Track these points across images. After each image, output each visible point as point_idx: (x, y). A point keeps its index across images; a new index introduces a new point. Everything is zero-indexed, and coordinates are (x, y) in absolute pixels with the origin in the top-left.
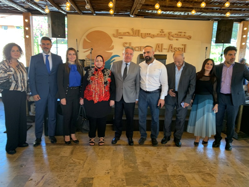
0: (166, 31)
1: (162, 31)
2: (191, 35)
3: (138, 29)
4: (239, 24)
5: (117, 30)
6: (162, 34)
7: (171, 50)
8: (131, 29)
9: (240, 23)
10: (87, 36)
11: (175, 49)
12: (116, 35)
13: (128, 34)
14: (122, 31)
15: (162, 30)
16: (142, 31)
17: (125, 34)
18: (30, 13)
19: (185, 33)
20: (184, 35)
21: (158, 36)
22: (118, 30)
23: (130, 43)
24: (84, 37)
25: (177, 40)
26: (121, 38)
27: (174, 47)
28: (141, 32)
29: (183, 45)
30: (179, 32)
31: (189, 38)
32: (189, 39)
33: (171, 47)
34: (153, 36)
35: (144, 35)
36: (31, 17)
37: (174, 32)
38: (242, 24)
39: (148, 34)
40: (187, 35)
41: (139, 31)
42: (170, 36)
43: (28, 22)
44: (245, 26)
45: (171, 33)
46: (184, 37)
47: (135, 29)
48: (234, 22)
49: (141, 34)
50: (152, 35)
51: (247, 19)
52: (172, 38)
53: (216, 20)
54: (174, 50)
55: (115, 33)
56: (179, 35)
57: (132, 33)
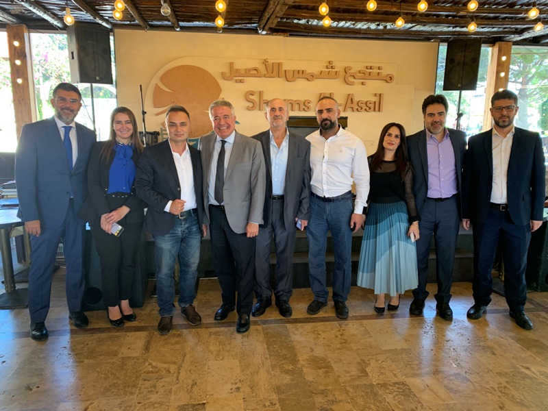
0: (339, 66)
1: (330, 65)
2: (394, 73)
3: (278, 61)
4: (490, 49)
5: (231, 64)
6: (329, 71)
7: (352, 106)
8: (263, 61)
9: (493, 46)
10: (164, 78)
11: (359, 104)
12: (228, 75)
13: (255, 72)
14: (241, 65)
15: (330, 62)
16: (287, 66)
17: (249, 73)
18: (24, 27)
19: (379, 68)
20: (378, 73)
21: (321, 75)
22: (233, 63)
23: (261, 93)
24: (156, 80)
25: (362, 84)
26: (241, 81)
27: (356, 99)
28: (284, 68)
29: (375, 95)
30: (367, 67)
31: (388, 79)
32: (387, 82)
33: (350, 100)
34: (311, 77)
35: (291, 75)
36: (26, 35)
37: (356, 67)
38: (496, 49)
39: (301, 72)
40: (384, 72)
41: (279, 65)
42: (347, 76)
43: (20, 47)
44: (503, 52)
45: (350, 68)
46: (379, 77)
47: (271, 61)
48: (483, 45)
49: (284, 73)
50: (309, 74)
51: (508, 38)
52: (352, 80)
53: (443, 40)
54: (357, 107)
55: (226, 70)
56: (367, 74)
57: (263, 71)
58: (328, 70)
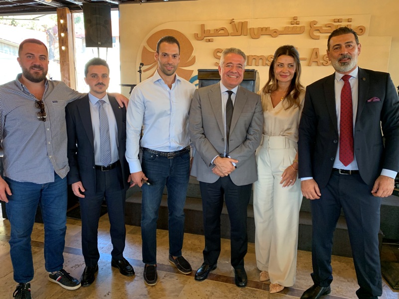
0: (304, 21)
1: (295, 21)
3: (243, 21)
10: (149, 41)
12: (199, 36)
13: (222, 32)
15: (295, 18)
18: (67, 9)
19: (349, 20)
21: (286, 32)
22: (204, 25)
24: (144, 43)
26: (209, 41)
27: (321, 53)
28: (249, 26)
30: (334, 21)
31: (359, 32)
34: (274, 33)
35: (255, 32)
36: (68, 15)
37: (322, 21)
39: (264, 29)
40: (354, 24)
41: (244, 24)
42: (312, 30)
43: (64, 23)
45: (315, 23)
47: (236, 21)
49: (249, 31)
50: (272, 30)
54: (322, 61)
55: (198, 31)
58: (293, 26)
